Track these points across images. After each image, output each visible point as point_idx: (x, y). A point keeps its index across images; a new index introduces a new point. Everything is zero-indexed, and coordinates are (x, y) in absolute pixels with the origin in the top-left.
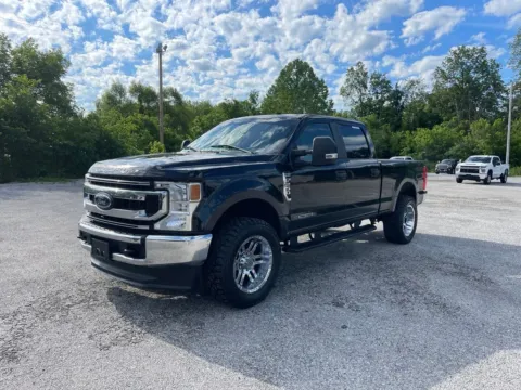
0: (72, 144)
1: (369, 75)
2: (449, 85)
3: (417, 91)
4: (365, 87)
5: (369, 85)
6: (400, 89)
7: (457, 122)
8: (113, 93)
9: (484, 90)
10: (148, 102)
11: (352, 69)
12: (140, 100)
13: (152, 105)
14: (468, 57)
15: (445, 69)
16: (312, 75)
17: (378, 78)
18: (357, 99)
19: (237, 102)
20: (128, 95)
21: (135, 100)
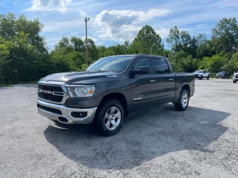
0: (46, 65)
1: (180, 32)
2: (219, 36)
3: (203, 39)
4: (179, 38)
5: (180, 37)
6: (195, 39)
7: (224, 54)
8: (63, 42)
9: (236, 38)
10: (79, 45)
11: (172, 29)
12: (75, 45)
13: (81, 47)
14: (228, 23)
15: (217, 29)
16: (153, 32)
17: (184, 33)
18: (174, 44)
19: (119, 46)
20: (70, 43)
21: (73, 45)
